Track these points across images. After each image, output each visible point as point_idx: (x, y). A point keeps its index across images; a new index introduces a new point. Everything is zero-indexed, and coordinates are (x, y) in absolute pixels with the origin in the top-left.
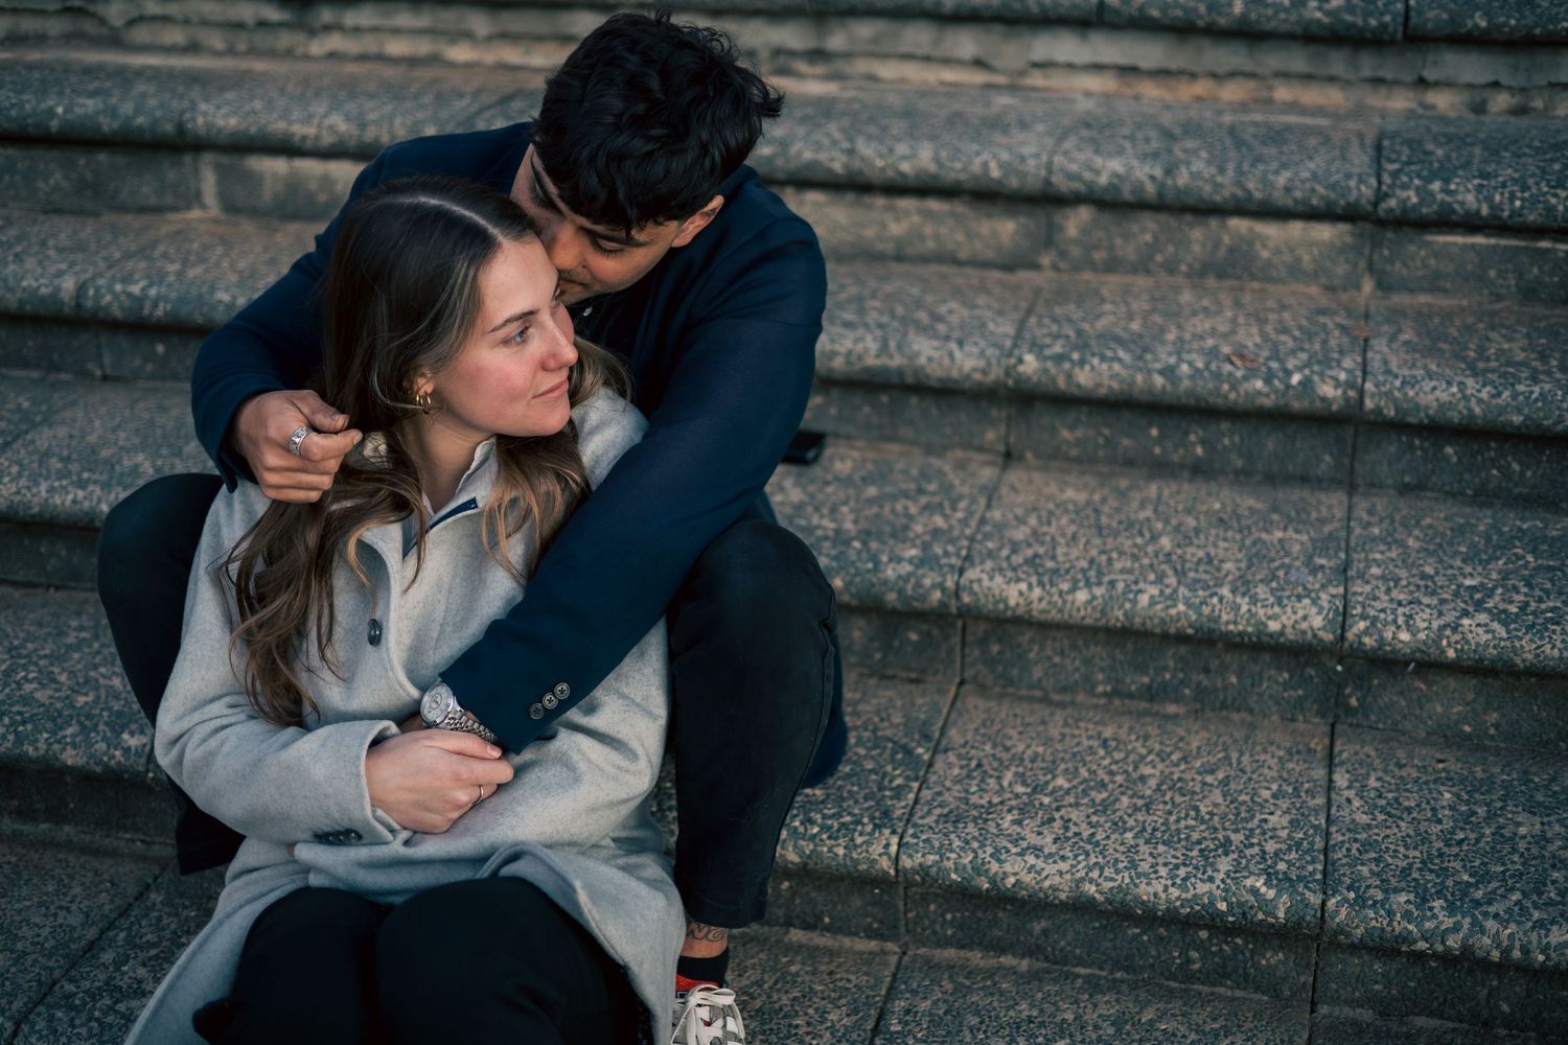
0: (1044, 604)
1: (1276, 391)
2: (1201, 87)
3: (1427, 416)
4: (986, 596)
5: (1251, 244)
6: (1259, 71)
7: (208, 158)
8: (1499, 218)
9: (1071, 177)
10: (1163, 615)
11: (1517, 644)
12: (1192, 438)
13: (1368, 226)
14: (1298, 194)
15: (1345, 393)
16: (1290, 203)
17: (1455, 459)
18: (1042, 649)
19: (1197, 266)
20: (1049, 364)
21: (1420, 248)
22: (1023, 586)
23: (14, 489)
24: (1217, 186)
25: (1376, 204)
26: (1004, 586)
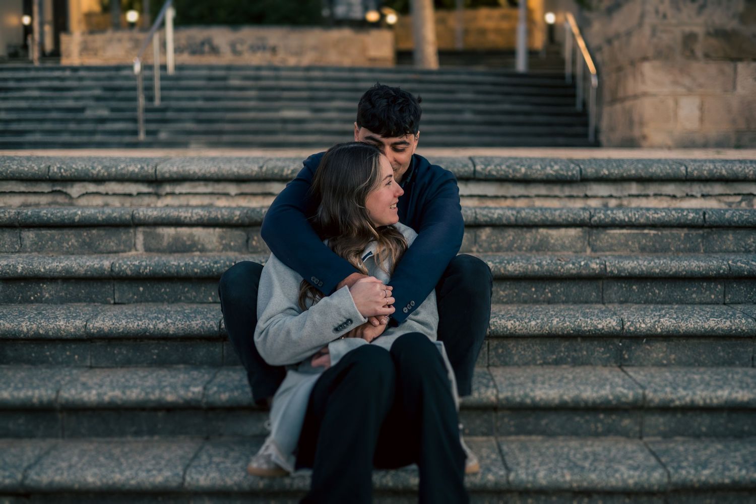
0: (520, 327)
1: (577, 267)
2: (509, 202)
3: (628, 272)
4: (500, 326)
5: (547, 238)
6: (530, 194)
7: (141, 229)
8: (631, 221)
9: (484, 216)
10: (562, 326)
11: (680, 325)
12: (547, 290)
13: (587, 229)
14: (564, 217)
15: (600, 266)
16: (561, 220)
17: (636, 290)
18: (517, 349)
19: (529, 247)
20: (497, 264)
21: (605, 235)
22: (512, 322)
23: (111, 323)
24: (536, 216)
25: (590, 219)
26: (506, 322)
